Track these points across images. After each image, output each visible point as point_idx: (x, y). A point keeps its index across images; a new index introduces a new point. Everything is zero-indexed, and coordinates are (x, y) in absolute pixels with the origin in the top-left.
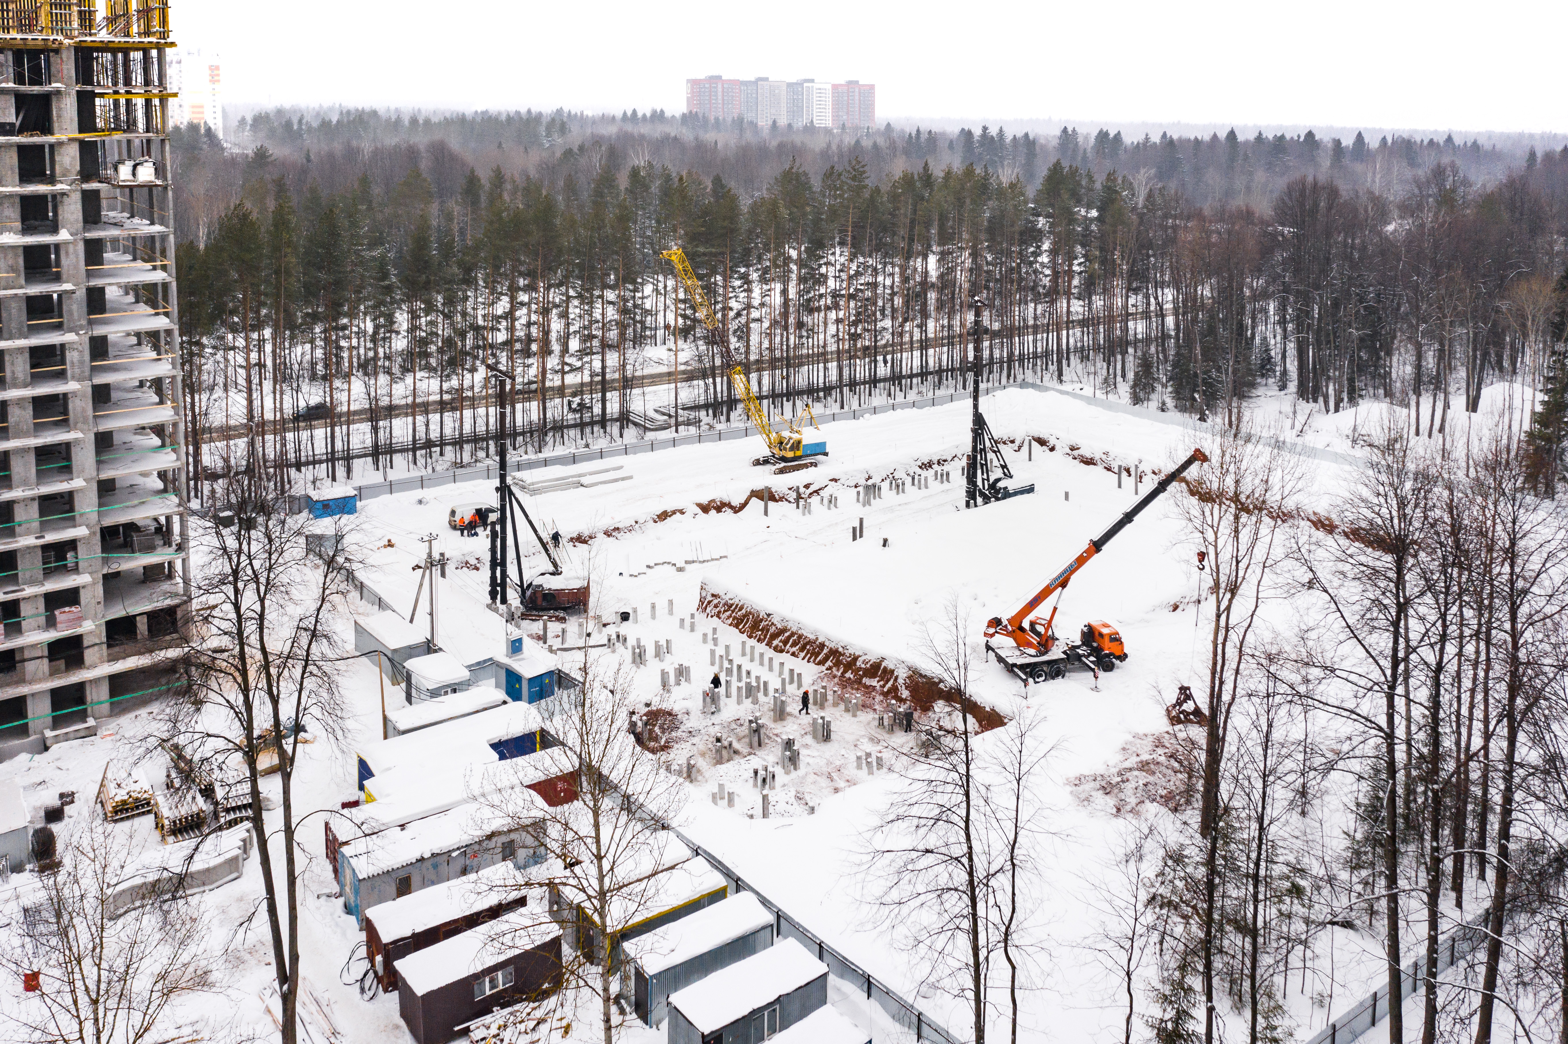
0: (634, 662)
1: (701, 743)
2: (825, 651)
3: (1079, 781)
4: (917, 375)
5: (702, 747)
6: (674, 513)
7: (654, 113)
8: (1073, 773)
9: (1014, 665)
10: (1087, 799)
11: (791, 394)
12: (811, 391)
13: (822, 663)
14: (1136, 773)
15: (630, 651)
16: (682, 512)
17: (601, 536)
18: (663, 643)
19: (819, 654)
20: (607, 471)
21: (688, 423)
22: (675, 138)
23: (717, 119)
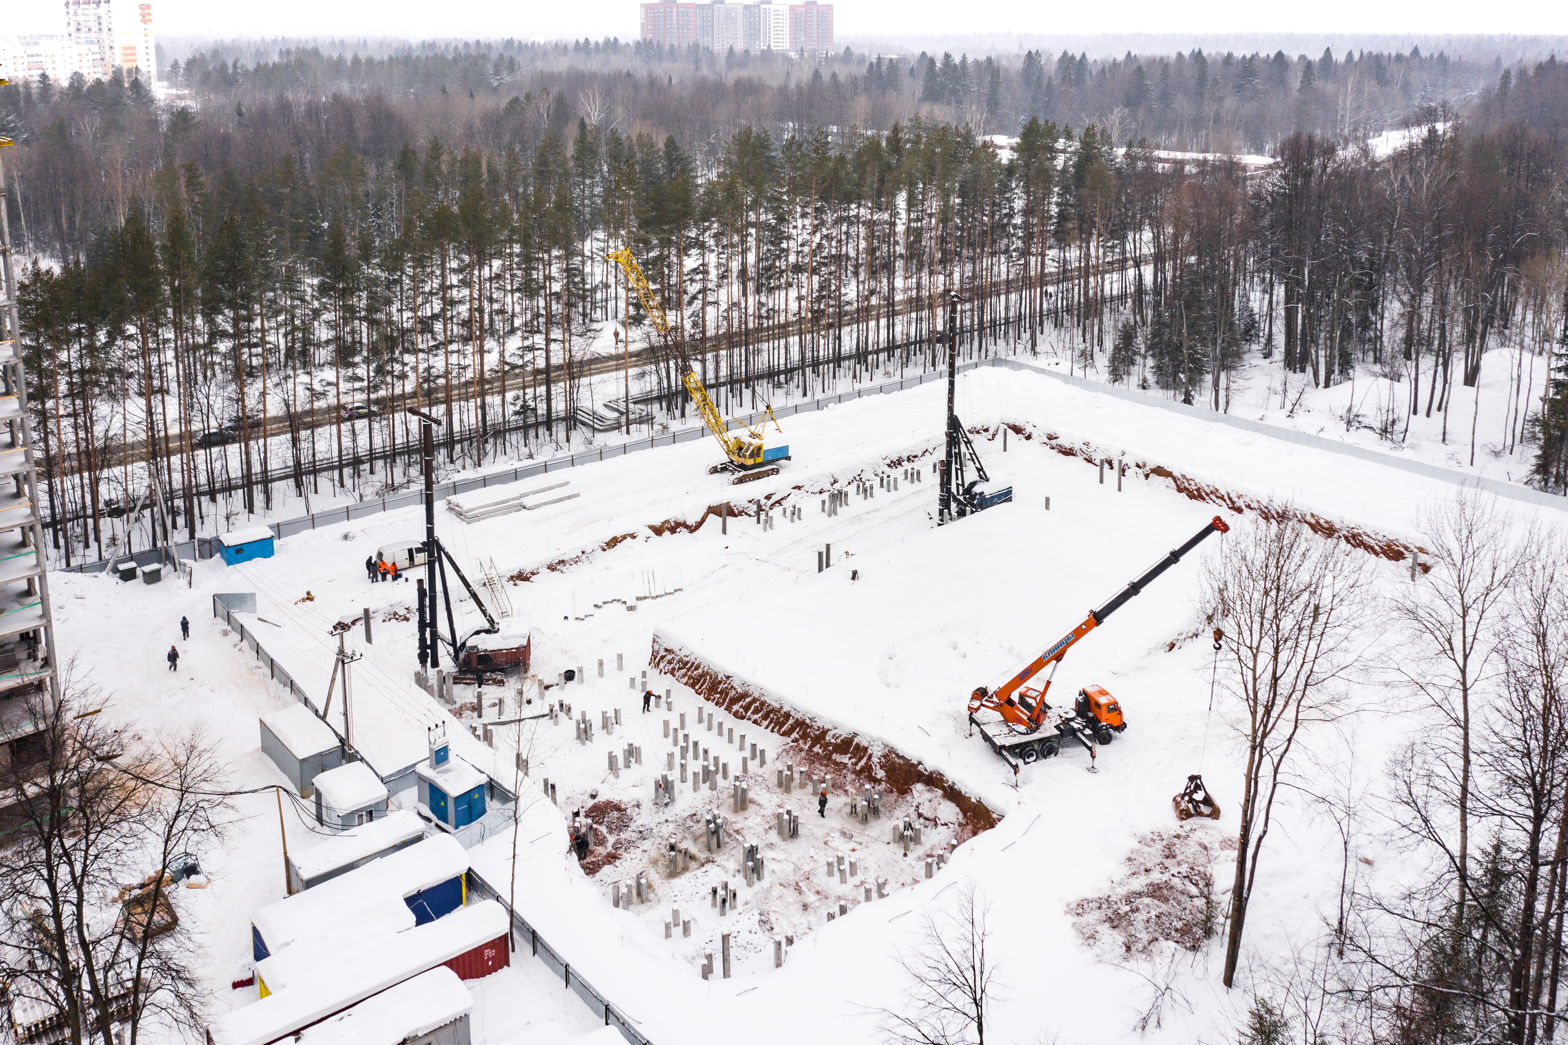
0: (578, 737)
1: (652, 847)
2: (791, 722)
3: (1081, 908)
4: (883, 350)
5: (654, 853)
6: (624, 537)
7: (607, 42)
8: (1074, 897)
9: (1003, 747)
10: (1092, 937)
11: (750, 380)
12: (771, 375)
13: (787, 734)
14: (1147, 900)
15: (573, 724)
16: (633, 536)
17: (545, 571)
18: (611, 714)
19: (783, 724)
20: (552, 488)
21: (640, 421)
22: (628, 74)
23: (672, 47)
